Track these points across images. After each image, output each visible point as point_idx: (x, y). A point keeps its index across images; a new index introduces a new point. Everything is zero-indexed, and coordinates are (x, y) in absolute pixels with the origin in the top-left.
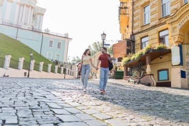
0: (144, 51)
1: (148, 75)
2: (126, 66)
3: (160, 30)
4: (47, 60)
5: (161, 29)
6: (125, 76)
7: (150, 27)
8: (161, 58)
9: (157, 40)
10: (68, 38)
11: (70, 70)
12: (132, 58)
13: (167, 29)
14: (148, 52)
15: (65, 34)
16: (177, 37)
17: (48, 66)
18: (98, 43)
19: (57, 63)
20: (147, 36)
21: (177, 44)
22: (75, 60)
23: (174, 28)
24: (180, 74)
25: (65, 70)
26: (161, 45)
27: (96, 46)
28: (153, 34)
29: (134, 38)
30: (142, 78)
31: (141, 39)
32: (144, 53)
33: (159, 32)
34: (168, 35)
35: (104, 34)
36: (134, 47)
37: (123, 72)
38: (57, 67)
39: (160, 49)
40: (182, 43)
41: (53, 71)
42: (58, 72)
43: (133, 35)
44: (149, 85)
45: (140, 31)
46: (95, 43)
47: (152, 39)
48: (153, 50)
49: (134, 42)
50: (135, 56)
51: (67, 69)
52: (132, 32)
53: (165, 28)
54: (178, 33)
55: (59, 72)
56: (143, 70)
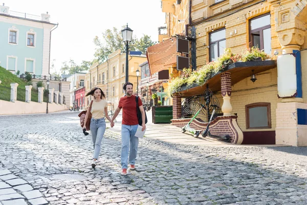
0: (217, 64)
1: (226, 118)
2: (178, 96)
3: (251, 15)
4: (8, 73)
5: (255, 14)
6: (175, 119)
7: (229, 7)
8: (254, 80)
9: (245, 39)
10: (48, 23)
11: (57, 93)
12: (190, 81)
13: (268, 13)
14: (225, 69)
15: (43, 15)
16: (290, 34)
17: (10, 88)
18: (115, 30)
19: (28, 78)
20: (223, 28)
21: (291, 50)
22: (66, 68)
23: (284, 14)
24: (295, 117)
25: (46, 93)
26: (255, 52)
27: (111, 37)
28: (237, 24)
29: (194, 33)
30: (212, 123)
31: (210, 33)
32: (216, 71)
33: (250, 20)
34: (269, 27)
35: (128, 29)
36: (194, 53)
37: (171, 108)
38: (29, 89)
39: (251, 60)
40: (302, 48)
41: (21, 98)
42: (32, 100)
43: (192, 24)
44: (228, 139)
45: (206, 16)
46: (109, 31)
47: (234, 36)
48: (237, 63)
49: (193, 40)
50: (197, 77)
51: (51, 92)
52: (190, 19)
53: (264, 11)
54: (293, 25)
55: (35, 99)
56: (215, 106)
